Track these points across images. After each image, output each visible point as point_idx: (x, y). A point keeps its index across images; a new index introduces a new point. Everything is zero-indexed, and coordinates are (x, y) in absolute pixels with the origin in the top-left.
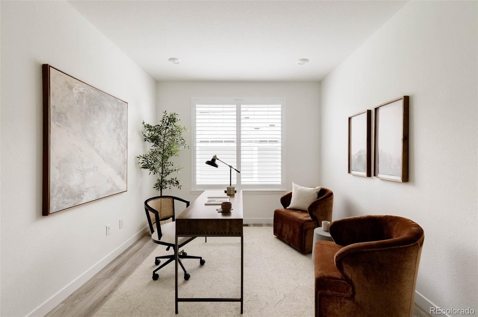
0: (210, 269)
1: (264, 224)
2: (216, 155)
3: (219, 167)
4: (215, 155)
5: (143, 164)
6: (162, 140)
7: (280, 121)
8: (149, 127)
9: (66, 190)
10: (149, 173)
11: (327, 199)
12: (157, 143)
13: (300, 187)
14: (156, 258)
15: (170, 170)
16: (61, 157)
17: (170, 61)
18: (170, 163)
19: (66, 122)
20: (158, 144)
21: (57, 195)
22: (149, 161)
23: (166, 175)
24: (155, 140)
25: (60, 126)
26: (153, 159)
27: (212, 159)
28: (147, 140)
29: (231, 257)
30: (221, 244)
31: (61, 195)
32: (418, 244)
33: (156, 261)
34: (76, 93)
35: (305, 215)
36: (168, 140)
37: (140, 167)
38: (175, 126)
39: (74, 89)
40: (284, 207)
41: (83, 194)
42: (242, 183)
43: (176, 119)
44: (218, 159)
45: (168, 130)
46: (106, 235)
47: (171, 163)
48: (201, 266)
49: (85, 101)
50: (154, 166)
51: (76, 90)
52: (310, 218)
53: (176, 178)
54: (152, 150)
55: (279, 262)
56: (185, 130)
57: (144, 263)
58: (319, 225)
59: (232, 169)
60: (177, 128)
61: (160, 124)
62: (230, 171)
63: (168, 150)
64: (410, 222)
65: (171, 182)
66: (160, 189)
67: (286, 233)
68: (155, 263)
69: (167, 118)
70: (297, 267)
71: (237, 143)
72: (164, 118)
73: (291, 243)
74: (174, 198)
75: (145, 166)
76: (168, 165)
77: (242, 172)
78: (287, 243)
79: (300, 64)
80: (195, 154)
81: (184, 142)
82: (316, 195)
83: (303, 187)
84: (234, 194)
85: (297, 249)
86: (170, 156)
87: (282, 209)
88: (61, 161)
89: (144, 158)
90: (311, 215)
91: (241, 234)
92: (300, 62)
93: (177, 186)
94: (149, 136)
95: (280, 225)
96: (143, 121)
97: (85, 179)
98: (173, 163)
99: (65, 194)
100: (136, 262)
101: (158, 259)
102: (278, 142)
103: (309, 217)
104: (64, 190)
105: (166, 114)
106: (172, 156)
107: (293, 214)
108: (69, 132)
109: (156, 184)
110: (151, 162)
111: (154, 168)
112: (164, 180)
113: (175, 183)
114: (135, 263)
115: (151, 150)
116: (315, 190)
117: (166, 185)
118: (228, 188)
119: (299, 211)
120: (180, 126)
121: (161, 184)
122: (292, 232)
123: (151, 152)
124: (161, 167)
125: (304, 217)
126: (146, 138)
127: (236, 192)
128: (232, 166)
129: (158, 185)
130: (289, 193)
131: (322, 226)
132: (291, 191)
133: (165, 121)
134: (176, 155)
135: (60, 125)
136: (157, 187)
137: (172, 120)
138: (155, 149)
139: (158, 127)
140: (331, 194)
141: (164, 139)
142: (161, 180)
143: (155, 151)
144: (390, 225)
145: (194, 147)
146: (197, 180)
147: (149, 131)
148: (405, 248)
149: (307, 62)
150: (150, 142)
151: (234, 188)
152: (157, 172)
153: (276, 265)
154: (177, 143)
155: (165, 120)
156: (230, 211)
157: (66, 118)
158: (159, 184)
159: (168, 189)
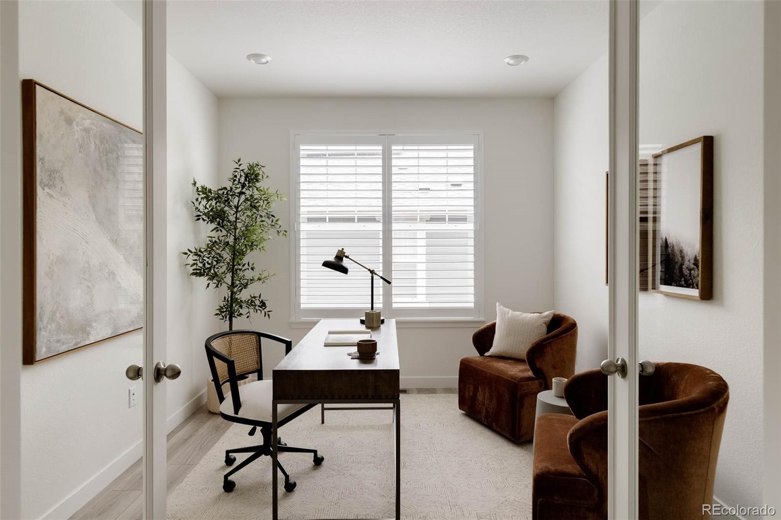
0: (333, 472)
1: (439, 388)
2: (343, 249)
3: (349, 273)
4: (341, 249)
5: (195, 267)
6: (232, 218)
7: (471, 178)
8: (205, 192)
9: (61, 317)
10: (207, 285)
11: (564, 335)
12: (222, 224)
13: (511, 311)
14: (228, 452)
15: (248, 280)
16: (53, 254)
17: (250, 60)
18: (249, 265)
19: (61, 188)
20: (223, 227)
21: (47, 327)
22: (207, 260)
23: (242, 289)
24: (218, 218)
25: (52, 195)
26: (213, 257)
27: (335, 256)
28: (203, 219)
29: (375, 451)
30: (353, 427)
31: (54, 326)
32: (714, 409)
33: (226, 457)
34: (77, 131)
35: (521, 367)
36: (243, 218)
37: (188, 274)
38: (257, 189)
39: (74, 124)
40: (479, 353)
41: (90, 326)
42: (394, 305)
43: (261, 176)
44: (347, 257)
45: (243, 197)
46: (129, 407)
47: (251, 265)
48: (316, 467)
49: (93, 146)
50: (216, 270)
51: (77, 126)
52: (530, 374)
53: (260, 295)
54: (211, 237)
55: (468, 459)
56: (278, 196)
57: (203, 462)
58: (547, 387)
59: (375, 277)
60: (262, 193)
61: (228, 185)
62: (370, 281)
63: (245, 239)
64: (708, 372)
65: (251, 303)
66: (228, 317)
67: (483, 404)
68: (226, 461)
69: (242, 173)
70: (504, 468)
71: (384, 223)
72: (236, 174)
73: (494, 424)
74: (260, 335)
75: (198, 271)
76: (243, 269)
77: (393, 284)
78: (485, 423)
79: (509, 64)
80: (297, 247)
81: (276, 221)
82: (545, 329)
83: (518, 313)
84: (380, 326)
85: (505, 435)
86: (249, 251)
87: (475, 357)
88: (54, 262)
89: (196, 254)
90: (533, 368)
91: (395, 397)
92: (511, 62)
93: (263, 312)
94: (206, 211)
95: (472, 389)
96: (194, 181)
97: (93, 296)
98: (253, 264)
99: (61, 325)
100: (187, 460)
101: (230, 454)
102: (468, 220)
103: (529, 371)
104: (58, 317)
105: (240, 165)
106: (252, 250)
107: (498, 367)
108: (67, 206)
109: (220, 306)
110: (210, 262)
111: (216, 275)
112: (237, 299)
113: (259, 306)
114: (186, 462)
115: (210, 239)
116: (542, 318)
117: (241, 308)
118: (367, 314)
119: (510, 361)
120: (267, 190)
121: (231, 306)
122: (494, 401)
123: (210, 242)
124: (231, 273)
125: (518, 372)
126: (199, 213)
127: (383, 322)
128: (375, 270)
129: (225, 310)
130: (489, 324)
131: (553, 388)
132: (494, 321)
133: (237, 179)
134: (260, 248)
135: (52, 193)
136: (223, 314)
137: (252, 177)
138: (217, 237)
139: (224, 193)
140: (573, 326)
141: (236, 216)
142: (229, 299)
143: (217, 240)
144: (674, 381)
145: (295, 232)
146: (303, 300)
147: (205, 200)
148: (690, 416)
149: (524, 61)
150: (208, 222)
151: (379, 315)
152: (221, 284)
153: (463, 463)
154: (263, 225)
155: (238, 177)
156: (374, 356)
157: (62, 180)
158: (226, 308)
159: (244, 317)
